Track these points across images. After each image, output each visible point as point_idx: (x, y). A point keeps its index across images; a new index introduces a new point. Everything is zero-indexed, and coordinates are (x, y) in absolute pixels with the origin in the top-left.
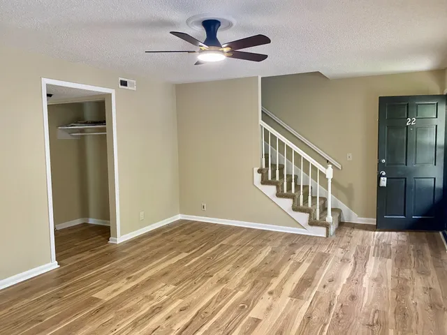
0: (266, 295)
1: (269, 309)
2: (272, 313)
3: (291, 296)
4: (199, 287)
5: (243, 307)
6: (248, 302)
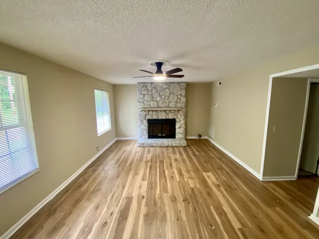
0: (145, 194)
1: (140, 187)
2: (139, 185)
3: (132, 197)
4: (180, 190)
5: (152, 185)
6: (151, 188)
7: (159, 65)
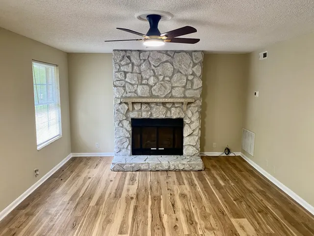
7: (154, 20)
